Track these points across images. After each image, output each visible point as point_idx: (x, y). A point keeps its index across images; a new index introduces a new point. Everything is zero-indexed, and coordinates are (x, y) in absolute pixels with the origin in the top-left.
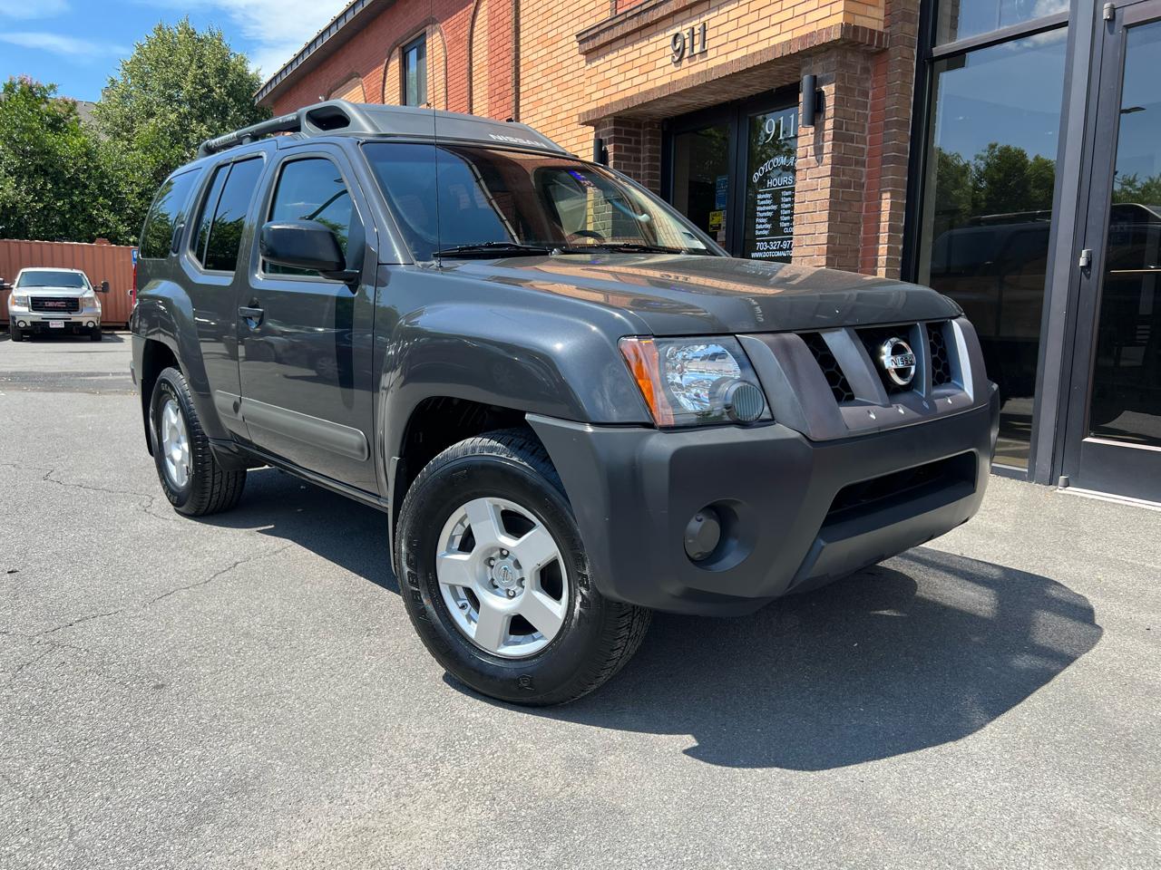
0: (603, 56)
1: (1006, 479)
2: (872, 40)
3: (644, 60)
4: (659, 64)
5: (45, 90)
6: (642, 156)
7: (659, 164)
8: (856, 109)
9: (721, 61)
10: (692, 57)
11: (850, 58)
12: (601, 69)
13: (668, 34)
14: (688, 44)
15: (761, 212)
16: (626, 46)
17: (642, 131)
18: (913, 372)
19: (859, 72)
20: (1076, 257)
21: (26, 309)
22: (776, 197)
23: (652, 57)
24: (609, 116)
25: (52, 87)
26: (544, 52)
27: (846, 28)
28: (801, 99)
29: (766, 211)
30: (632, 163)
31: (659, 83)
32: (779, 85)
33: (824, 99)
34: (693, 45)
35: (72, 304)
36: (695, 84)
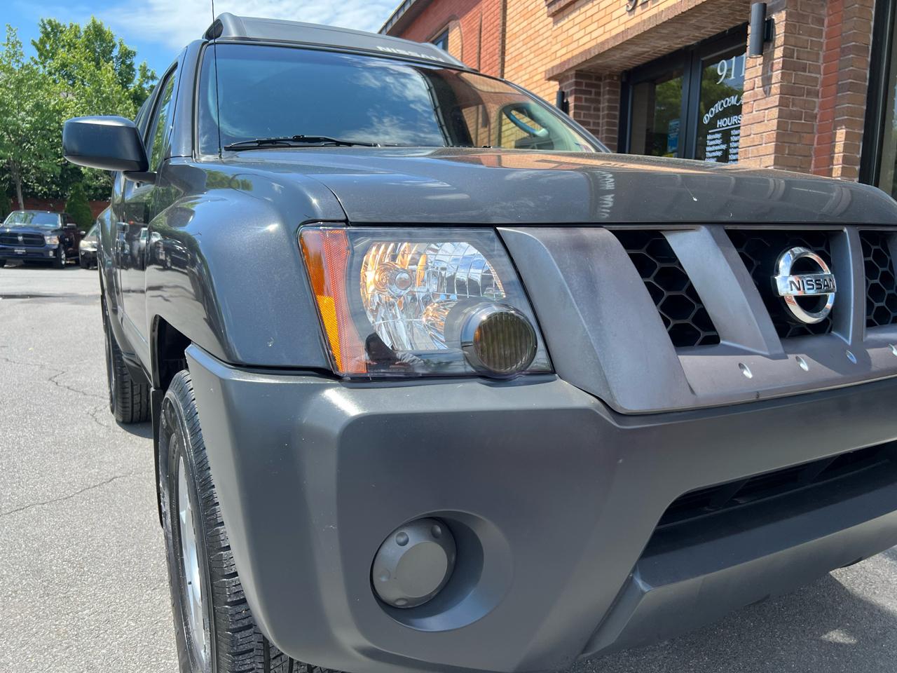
0: (568, 15)
3: (602, 14)
4: (615, 15)
7: (617, 113)
8: (810, 36)
10: (644, 4)
12: (565, 28)
15: (711, 152)
17: (602, 84)
18: (829, 305)
22: (726, 136)
23: (609, 10)
24: (571, 69)
26: (525, 24)
28: (749, 31)
29: (715, 151)
30: (592, 112)
31: (614, 33)
32: (732, 26)
33: (773, 27)
36: (646, 28)
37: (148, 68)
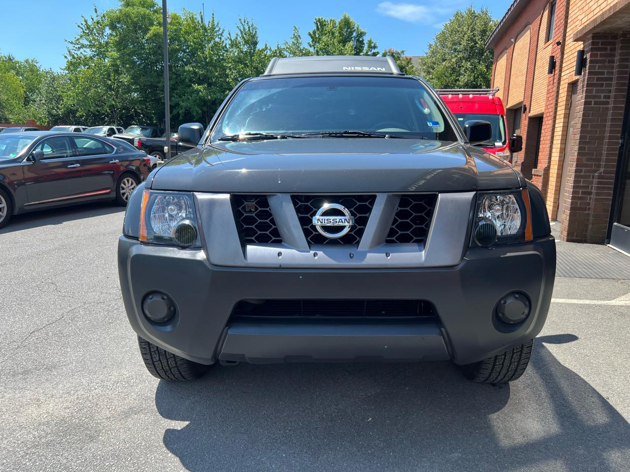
5: (399, 54)
6: (615, 58)
7: (628, 63)
18: (345, 231)
24: (587, 34)
25: (403, 52)
37: (372, 41)
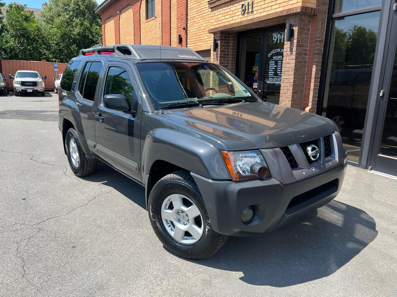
0: (217, 10)
1: (351, 166)
2: (311, 11)
3: (231, 12)
4: (237, 14)
5: (23, 7)
6: (230, 45)
7: (236, 48)
8: (305, 35)
9: (258, 15)
10: (248, 13)
11: (304, 18)
12: (216, 14)
13: (240, 4)
14: (247, 8)
15: (271, 67)
16: (225, 7)
17: (230, 36)
18: (318, 156)
19: (306, 22)
20: (379, 92)
21: (19, 85)
22: (276, 63)
23: (234, 12)
24: (219, 31)
25: (25, 5)
26: (196, 5)
27: (303, 8)
28: (286, 31)
29: (272, 67)
30: (227, 47)
31: (237, 21)
32: (278, 24)
33: (294, 32)
34: (249, 9)
35: (35, 84)
36: (249, 23)
